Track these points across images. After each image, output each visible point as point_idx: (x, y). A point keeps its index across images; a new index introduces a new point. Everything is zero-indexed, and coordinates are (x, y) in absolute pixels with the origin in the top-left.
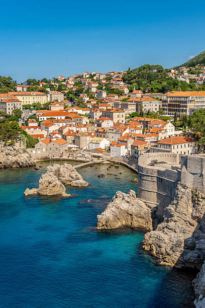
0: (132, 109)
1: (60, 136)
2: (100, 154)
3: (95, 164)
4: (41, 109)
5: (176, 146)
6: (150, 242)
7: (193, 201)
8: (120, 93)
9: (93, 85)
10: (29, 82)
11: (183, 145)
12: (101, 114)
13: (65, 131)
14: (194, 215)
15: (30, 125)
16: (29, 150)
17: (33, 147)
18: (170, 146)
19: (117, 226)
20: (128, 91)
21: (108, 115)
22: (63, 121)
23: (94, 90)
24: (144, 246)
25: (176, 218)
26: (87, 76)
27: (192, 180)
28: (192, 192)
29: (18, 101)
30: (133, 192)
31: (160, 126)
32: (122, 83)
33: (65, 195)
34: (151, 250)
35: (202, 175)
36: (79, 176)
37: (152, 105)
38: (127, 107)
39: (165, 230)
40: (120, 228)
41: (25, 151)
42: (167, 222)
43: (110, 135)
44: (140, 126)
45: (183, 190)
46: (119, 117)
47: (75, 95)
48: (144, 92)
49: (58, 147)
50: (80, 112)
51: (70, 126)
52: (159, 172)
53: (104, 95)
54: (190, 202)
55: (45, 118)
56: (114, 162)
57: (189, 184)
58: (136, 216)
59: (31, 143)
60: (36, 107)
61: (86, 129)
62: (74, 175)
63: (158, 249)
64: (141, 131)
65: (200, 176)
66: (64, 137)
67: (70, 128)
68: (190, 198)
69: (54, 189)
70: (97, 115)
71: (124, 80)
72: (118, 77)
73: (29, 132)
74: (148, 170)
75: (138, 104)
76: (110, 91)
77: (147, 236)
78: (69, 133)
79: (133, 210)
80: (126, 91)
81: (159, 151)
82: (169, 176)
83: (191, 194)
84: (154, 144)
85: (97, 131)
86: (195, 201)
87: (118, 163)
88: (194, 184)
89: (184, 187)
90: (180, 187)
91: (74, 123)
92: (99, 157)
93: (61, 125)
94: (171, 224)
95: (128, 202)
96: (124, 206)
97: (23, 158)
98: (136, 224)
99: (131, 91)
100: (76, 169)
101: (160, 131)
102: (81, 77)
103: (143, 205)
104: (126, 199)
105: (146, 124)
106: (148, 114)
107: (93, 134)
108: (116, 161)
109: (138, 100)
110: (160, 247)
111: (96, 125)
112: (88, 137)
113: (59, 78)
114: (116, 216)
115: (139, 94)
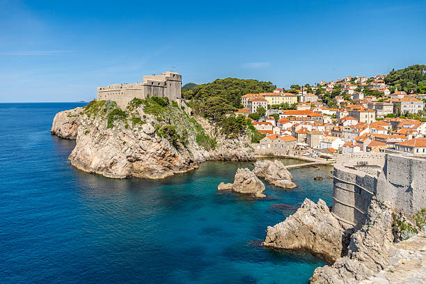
0: (388, 109)
1: (290, 133)
2: (329, 155)
3: (320, 165)
4: (289, 109)
7: (395, 232)
8: (379, 95)
9: (351, 88)
10: (292, 87)
12: (348, 114)
13: (298, 129)
16: (253, 145)
17: (259, 142)
19: (291, 246)
20: (389, 93)
21: (355, 115)
22: (301, 119)
23: (351, 92)
25: (361, 255)
26: (348, 80)
27: (395, 196)
28: (394, 216)
30: (322, 203)
31: (412, 127)
32: (383, 84)
33: (259, 194)
35: (410, 189)
37: (414, 106)
38: (381, 108)
39: (343, 270)
40: (295, 250)
41: (246, 145)
42: (351, 257)
43: (346, 135)
44: (386, 127)
45: (379, 210)
46: (367, 118)
47: (331, 98)
48: (408, 93)
49: (284, 143)
50: (327, 112)
51: (306, 124)
52: (357, 177)
53: (361, 96)
54: (389, 233)
55: (286, 116)
57: (389, 202)
58: (322, 237)
59: (257, 138)
60: (284, 107)
61: (323, 128)
62: (282, 175)
64: (386, 132)
65: (407, 191)
67: (304, 126)
68: (390, 225)
69: (248, 186)
70: (344, 115)
71: (386, 82)
72: (380, 79)
73: (258, 127)
75: (396, 105)
76: (368, 92)
78: (301, 131)
79: (318, 228)
80: (387, 92)
82: (369, 186)
83: (390, 220)
84: (391, 146)
85: (333, 130)
86: (397, 232)
88: (397, 203)
89: (381, 205)
90: (374, 204)
91: (313, 122)
92: (328, 158)
94: (353, 263)
95: (314, 215)
96: (308, 220)
97: (242, 152)
98: (319, 249)
99: (392, 92)
101: (410, 132)
102: (343, 81)
103: (335, 223)
104: (313, 210)
105: (395, 125)
106: (406, 116)
107: (330, 134)
109: (399, 101)
112: (320, 136)
113: (321, 83)
114: (294, 232)
115: (402, 95)
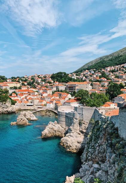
0: (55, 89)
1: (26, 100)
2: (42, 107)
3: (40, 111)
5: (72, 103)
6: (63, 142)
7: (80, 125)
8: (50, 83)
9: (39, 79)
10: (12, 78)
11: (75, 103)
12: (43, 91)
13: (28, 98)
14: (80, 130)
15: (13, 95)
16: (12, 106)
17: (14, 104)
18: (70, 103)
21: (45, 91)
23: (39, 81)
24: (61, 144)
25: (73, 132)
26: (37, 76)
27: (79, 116)
28: (79, 121)
29: (7, 85)
30: (56, 122)
31: (66, 95)
33: (28, 124)
34: (64, 145)
35: (83, 114)
36: (34, 116)
37: (62, 87)
38: (53, 88)
39: (69, 136)
40: (51, 137)
42: (70, 133)
43: (46, 99)
45: (75, 120)
46: (50, 92)
48: (59, 82)
49: (25, 104)
50: (34, 90)
52: (66, 113)
53: (44, 83)
54: (78, 125)
56: (48, 110)
57: (78, 118)
58: (57, 131)
59: (13, 103)
60: (15, 88)
61: (36, 97)
62: (32, 116)
63: (67, 144)
64: (59, 97)
66: (27, 100)
67: (30, 97)
69: (23, 122)
70: (41, 91)
71: (51, 78)
72: (49, 76)
73: (13, 98)
74: (61, 113)
75: (57, 88)
77: (62, 139)
78: (30, 99)
79: (56, 129)
80: (52, 82)
81: (65, 105)
82: (70, 115)
83: (78, 122)
85: (41, 98)
87: (50, 110)
88: (80, 118)
89: (76, 119)
90: (74, 119)
93: (26, 95)
94: (71, 134)
95: (54, 126)
98: (57, 135)
99: (54, 82)
100: (33, 113)
101: (66, 97)
102: (34, 76)
103: (60, 127)
104: (53, 124)
105: (60, 95)
106: (61, 91)
107: (39, 99)
108: (49, 109)
109: (57, 85)
110: (67, 143)
111: (41, 95)
112: (37, 100)
113: (25, 77)
114: (49, 132)
115: (57, 83)
